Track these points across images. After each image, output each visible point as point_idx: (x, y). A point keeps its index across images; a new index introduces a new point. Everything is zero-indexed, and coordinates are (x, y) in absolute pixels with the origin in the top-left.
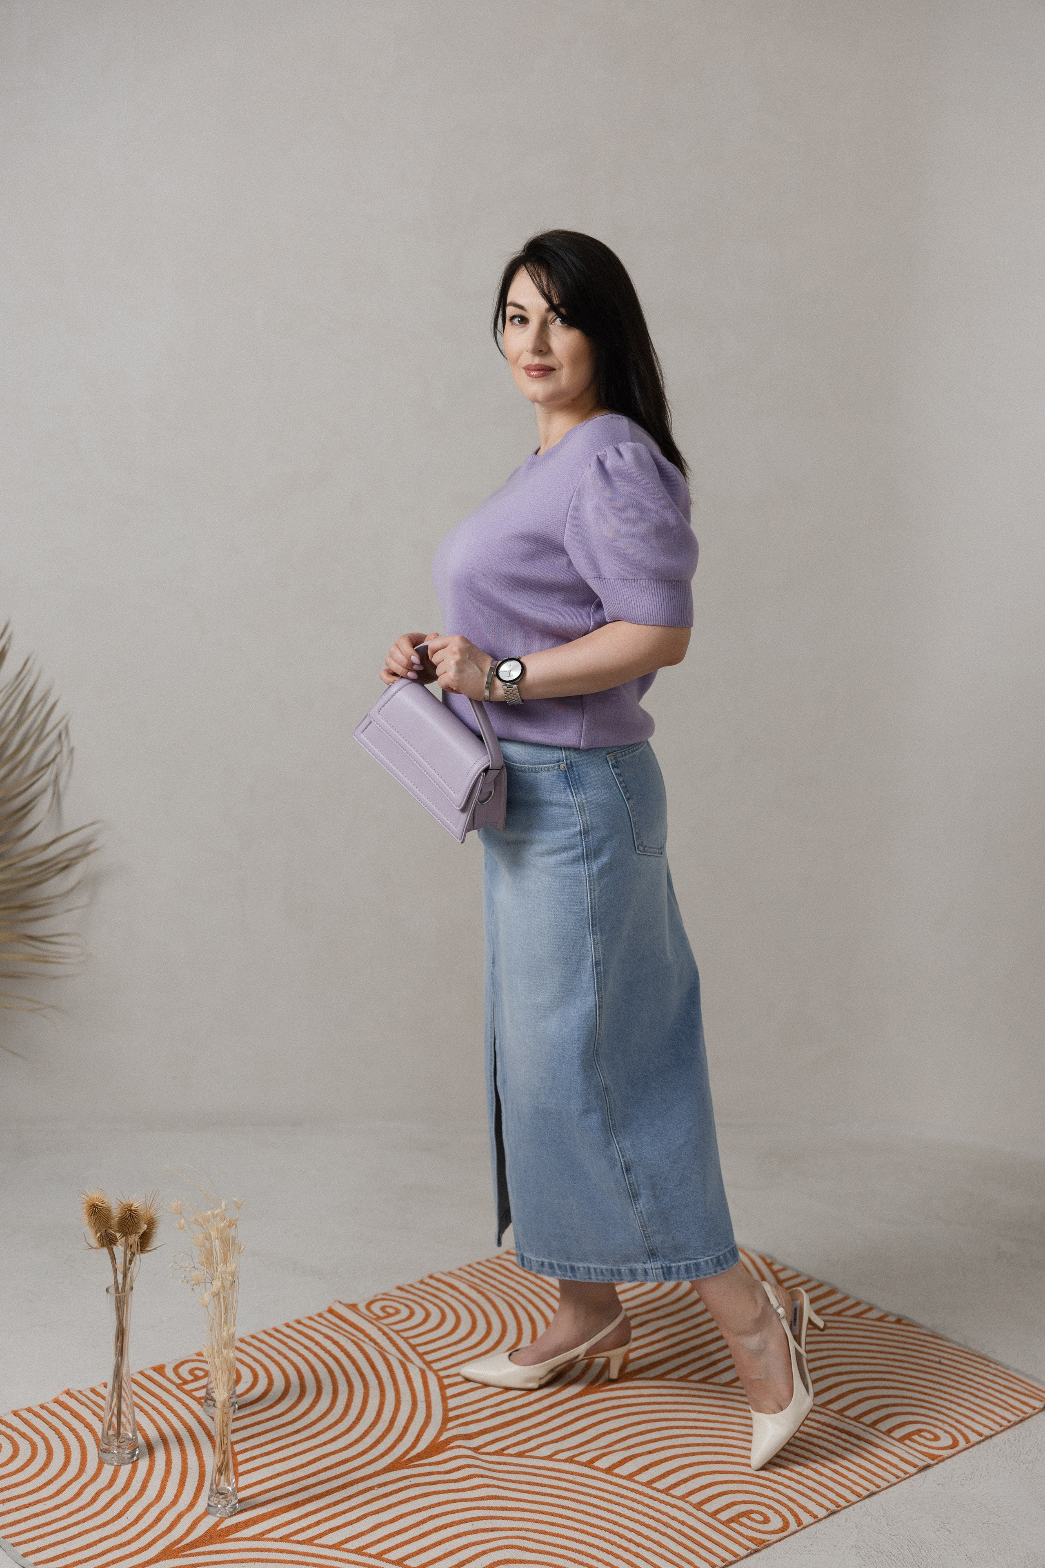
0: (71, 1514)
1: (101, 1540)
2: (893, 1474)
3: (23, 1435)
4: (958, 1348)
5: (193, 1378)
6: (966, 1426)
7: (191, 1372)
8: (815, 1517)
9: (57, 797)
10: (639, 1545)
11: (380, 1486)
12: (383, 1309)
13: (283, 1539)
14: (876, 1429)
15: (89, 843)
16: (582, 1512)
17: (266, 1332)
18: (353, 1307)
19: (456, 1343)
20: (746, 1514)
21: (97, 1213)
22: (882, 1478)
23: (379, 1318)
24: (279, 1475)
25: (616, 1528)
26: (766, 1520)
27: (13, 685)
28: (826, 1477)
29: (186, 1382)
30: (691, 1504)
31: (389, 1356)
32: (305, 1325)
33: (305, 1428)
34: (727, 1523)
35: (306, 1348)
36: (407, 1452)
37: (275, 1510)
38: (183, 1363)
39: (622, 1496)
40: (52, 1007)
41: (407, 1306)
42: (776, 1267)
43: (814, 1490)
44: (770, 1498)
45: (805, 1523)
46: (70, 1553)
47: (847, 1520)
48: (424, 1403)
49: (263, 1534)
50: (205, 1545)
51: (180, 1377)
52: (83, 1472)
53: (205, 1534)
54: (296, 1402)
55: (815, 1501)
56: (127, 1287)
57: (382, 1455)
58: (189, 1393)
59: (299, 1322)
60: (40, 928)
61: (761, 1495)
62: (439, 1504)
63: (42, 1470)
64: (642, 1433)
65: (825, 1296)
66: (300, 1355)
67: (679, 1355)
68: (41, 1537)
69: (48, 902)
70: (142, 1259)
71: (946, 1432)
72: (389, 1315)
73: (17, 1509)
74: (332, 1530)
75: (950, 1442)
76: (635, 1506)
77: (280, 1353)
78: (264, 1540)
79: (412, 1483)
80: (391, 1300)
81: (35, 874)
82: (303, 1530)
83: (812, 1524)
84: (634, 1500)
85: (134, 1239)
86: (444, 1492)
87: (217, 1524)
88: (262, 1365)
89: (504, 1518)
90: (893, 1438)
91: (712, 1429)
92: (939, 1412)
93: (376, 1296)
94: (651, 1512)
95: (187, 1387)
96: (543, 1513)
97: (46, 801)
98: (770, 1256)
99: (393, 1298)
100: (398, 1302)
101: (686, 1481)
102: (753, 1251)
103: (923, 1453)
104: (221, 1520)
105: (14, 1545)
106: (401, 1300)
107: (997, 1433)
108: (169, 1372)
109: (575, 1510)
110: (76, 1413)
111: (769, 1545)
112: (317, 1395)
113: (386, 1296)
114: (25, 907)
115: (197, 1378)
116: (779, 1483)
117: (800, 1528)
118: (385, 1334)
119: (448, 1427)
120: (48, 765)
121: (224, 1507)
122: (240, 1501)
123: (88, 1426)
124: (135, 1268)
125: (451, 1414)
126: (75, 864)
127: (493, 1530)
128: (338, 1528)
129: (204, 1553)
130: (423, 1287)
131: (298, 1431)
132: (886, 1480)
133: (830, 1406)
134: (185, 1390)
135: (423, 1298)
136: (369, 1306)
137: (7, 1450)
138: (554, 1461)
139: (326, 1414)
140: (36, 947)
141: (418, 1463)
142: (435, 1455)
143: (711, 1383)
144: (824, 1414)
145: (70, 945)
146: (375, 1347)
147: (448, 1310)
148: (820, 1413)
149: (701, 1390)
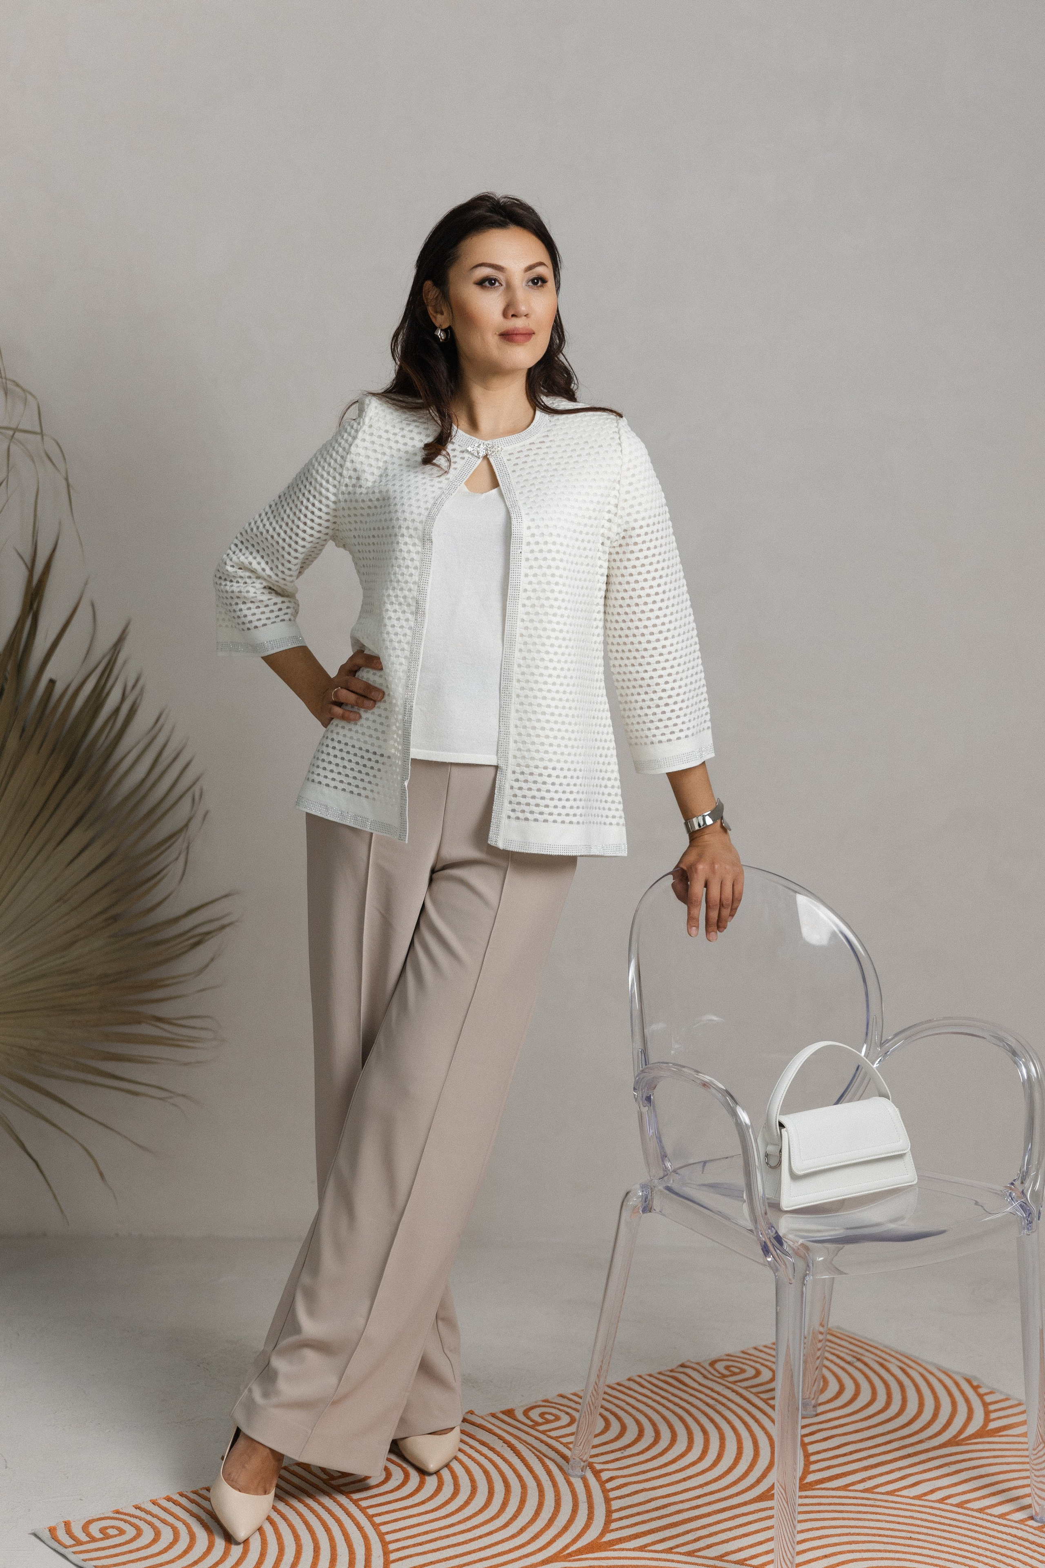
3: (164, 1521)
9: (188, 865)
12: (542, 1415)
15: (223, 919)
18: (511, 1414)
23: (537, 1424)
31: (547, 1460)
33: (459, 1522)
36: (567, 1547)
40: (183, 1096)
41: (567, 1413)
42: (982, 1391)
48: (586, 1504)
52: (228, 1555)
54: (449, 1499)
57: (540, 1550)
60: (171, 1010)
64: (820, 1538)
67: (866, 1469)
69: (178, 981)
72: (548, 1422)
80: (551, 1407)
81: (165, 949)
93: (536, 1402)
95: (334, 1482)
97: (176, 871)
98: (976, 1378)
99: (554, 1405)
100: (558, 1409)
102: (957, 1373)
106: (562, 1408)
112: (471, 1493)
113: (545, 1403)
114: (154, 986)
118: (542, 1441)
119: (611, 1528)
120: (180, 831)
125: (615, 1516)
126: (209, 939)
131: (452, 1525)
134: (332, 1485)
136: (526, 1413)
137: (148, 1534)
138: (724, 1561)
139: (482, 1510)
140: (163, 1029)
141: (579, 1557)
142: (597, 1552)
143: (898, 1496)
144: (1022, 1529)
145: (202, 1029)
146: (533, 1453)
147: (612, 1419)
148: (1018, 1528)
149: (886, 1501)
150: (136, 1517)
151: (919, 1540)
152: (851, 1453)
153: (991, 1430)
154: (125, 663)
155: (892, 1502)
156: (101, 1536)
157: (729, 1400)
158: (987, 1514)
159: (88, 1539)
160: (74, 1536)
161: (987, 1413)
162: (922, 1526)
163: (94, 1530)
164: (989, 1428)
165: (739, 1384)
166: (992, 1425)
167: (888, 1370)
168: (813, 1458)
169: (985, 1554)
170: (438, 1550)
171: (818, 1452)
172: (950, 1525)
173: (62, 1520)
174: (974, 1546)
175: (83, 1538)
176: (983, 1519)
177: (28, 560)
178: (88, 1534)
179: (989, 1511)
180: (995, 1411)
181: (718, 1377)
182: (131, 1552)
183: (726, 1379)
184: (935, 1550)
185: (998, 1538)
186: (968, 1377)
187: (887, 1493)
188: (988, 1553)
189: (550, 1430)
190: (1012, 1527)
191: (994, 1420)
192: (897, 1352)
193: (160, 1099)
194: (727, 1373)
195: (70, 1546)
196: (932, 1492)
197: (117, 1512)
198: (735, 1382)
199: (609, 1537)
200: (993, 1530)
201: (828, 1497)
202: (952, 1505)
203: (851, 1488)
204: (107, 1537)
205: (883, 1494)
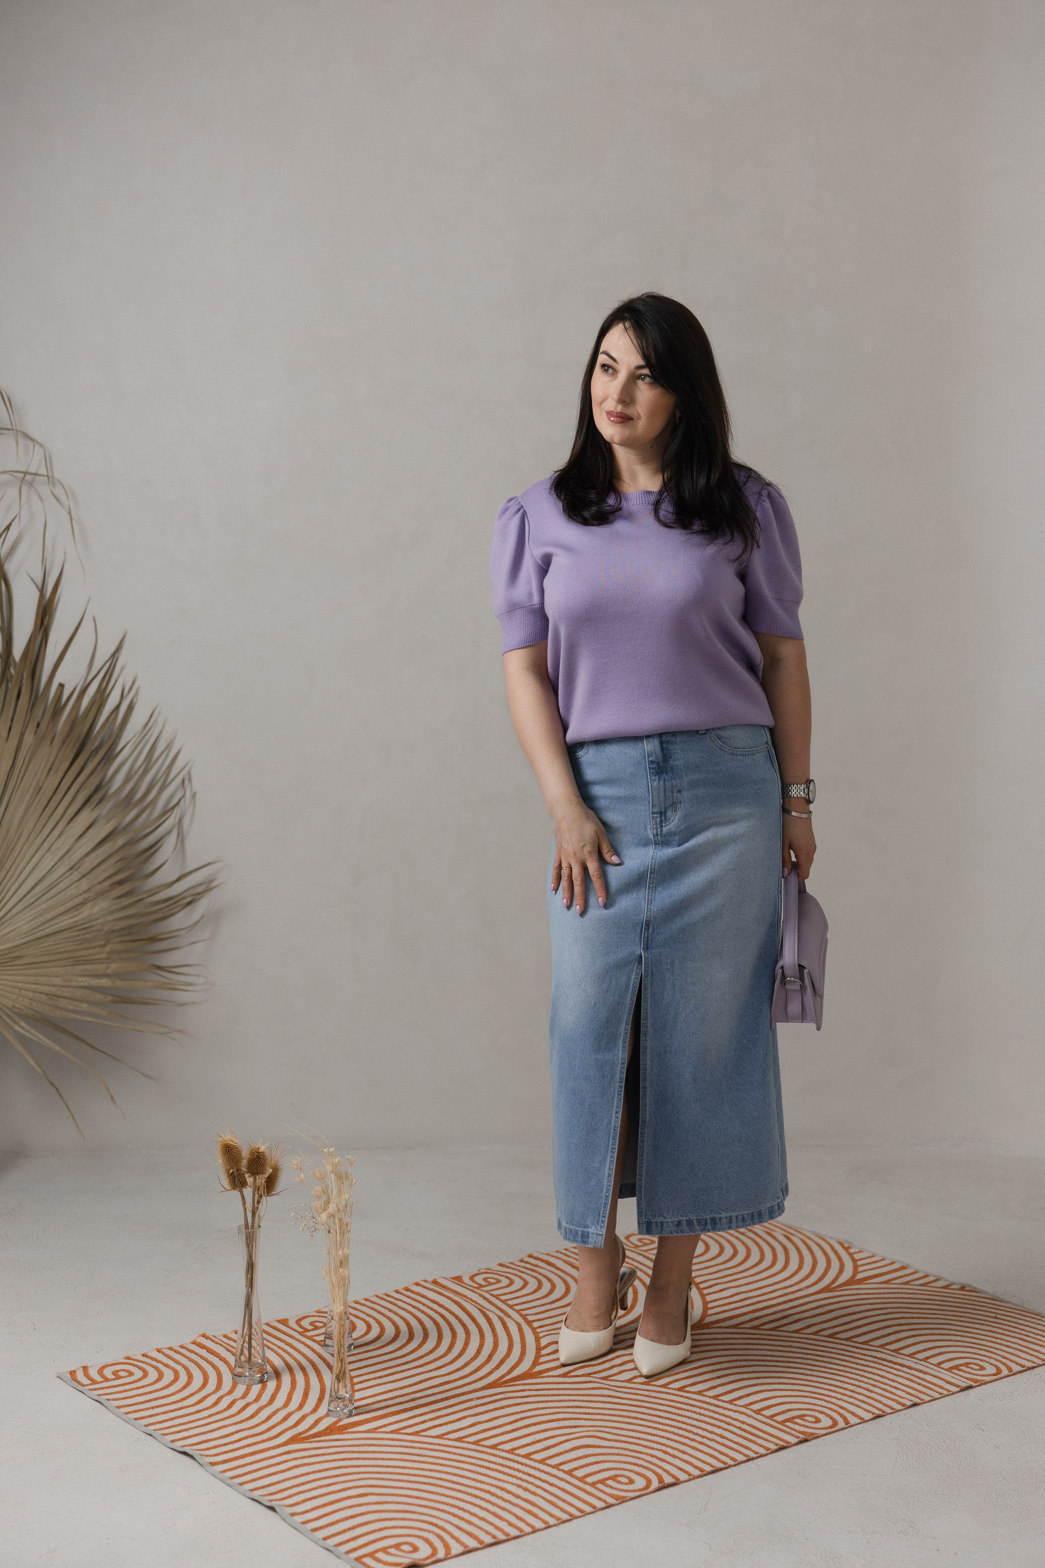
0: (210, 1416)
1: (237, 1432)
2: (938, 1392)
3: (166, 1366)
4: (1014, 1307)
5: (313, 1328)
6: (1011, 1361)
7: (312, 1324)
8: (861, 1419)
9: (181, 837)
10: (703, 1437)
11: (478, 1398)
12: (485, 1279)
13: (392, 1432)
14: (928, 1362)
15: (211, 881)
16: (656, 1416)
17: (378, 1297)
18: (458, 1279)
19: (549, 1303)
20: (801, 1417)
21: (230, 1152)
22: (927, 1394)
23: (481, 1286)
24: (390, 1391)
25: (684, 1426)
26: (818, 1421)
27: (141, 734)
28: (876, 1393)
29: (307, 1330)
30: (752, 1410)
31: (488, 1312)
32: (413, 1292)
33: (413, 1361)
34: (783, 1423)
35: (414, 1307)
36: (503, 1376)
37: (386, 1414)
38: (304, 1318)
39: (691, 1405)
40: (180, 1031)
41: (507, 1277)
42: (852, 1251)
43: (864, 1402)
44: (823, 1407)
45: (852, 1423)
46: (211, 1440)
47: (891, 1422)
48: (520, 1344)
49: (376, 1429)
50: (327, 1436)
51: (301, 1327)
52: (220, 1389)
53: (327, 1429)
54: (405, 1343)
55: (863, 1409)
56: (256, 1225)
57: (481, 1379)
58: (310, 1338)
59: (407, 1289)
60: (169, 960)
61: (815, 1405)
62: (530, 1410)
63: (184, 1387)
65: (896, 1270)
66: (409, 1312)
68: (186, 1430)
69: (171, 935)
70: (268, 1203)
71: (991, 1364)
72: (490, 1284)
73: (164, 1413)
74: (435, 1427)
75: (994, 1371)
76: (702, 1411)
77: (390, 1310)
78: (377, 1432)
79: (506, 1396)
80: (491, 1273)
81: (163, 908)
82: (411, 1426)
83: (858, 1424)
84: (701, 1408)
85: (261, 1180)
86: (534, 1402)
87: (336, 1422)
88: (374, 1319)
89: (586, 1419)
90: (942, 1368)
91: (777, 1361)
92: (988, 1351)
93: (479, 1271)
94: (716, 1416)
95: (308, 1334)
96: (621, 1416)
97: (171, 842)
98: (848, 1242)
99: (495, 1272)
100: (499, 1275)
101: (748, 1395)
102: (832, 1238)
103: (968, 1379)
104: (340, 1420)
105: (163, 1435)
106: (502, 1274)
107: (1039, 1366)
108: (292, 1324)
109: (649, 1415)
110: (212, 1350)
111: (818, 1437)
112: (424, 1339)
113: (488, 1271)
114: (154, 939)
115: (316, 1328)
116: (832, 1397)
117: (847, 1426)
118: (485, 1298)
119: (540, 1361)
120: (173, 808)
121: (343, 1410)
122: (356, 1408)
123: (222, 1359)
124: (262, 1207)
125: (544, 1352)
126: (199, 899)
127: (575, 1427)
128: (440, 1425)
129: (325, 1441)
130: (523, 1264)
131: (407, 1363)
132: (930, 1396)
133: (888, 1347)
134: (307, 1336)
135: (523, 1272)
136: (472, 1278)
137: (153, 1375)
138: (633, 1383)
139: (431, 1352)
140: (162, 976)
141: (513, 1383)
142: (528, 1379)
143: (780, 1331)
144: (881, 1352)
145: (195, 975)
146: (476, 1307)
147: (544, 1280)
148: (878, 1351)
149: (770, 1335)
150: (144, 1362)
151: (796, 1363)
152: (742, 1300)
153: (859, 1280)
154: (122, 670)
155: (775, 1336)
156: (114, 1377)
157: (641, 1263)
158: (853, 1342)
159: (102, 1379)
160: (91, 1378)
161: (856, 1267)
162: (799, 1353)
163: (108, 1373)
164: (857, 1278)
165: (649, 1252)
166: (859, 1276)
167: (774, 1237)
168: (710, 1305)
169: (850, 1371)
170: (395, 1381)
171: (715, 1301)
172: (822, 1351)
173: (80, 1365)
174: (841, 1365)
175: (99, 1379)
176: (849, 1346)
177: (40, 584)
178: (102, 1376)
179: (855, 1339)
180: (862, 1265)
181: (632, 1247)
182: (138, 1388)
183: (639, 1248)
184: (809, 1370)
185: (861, 1359)
186: (841, 1241)
187: (771, 1329)
188: (853, 1371)
189: (492, 1290)
190: (873, 1351)
191: (861, 1272)
192: (782, 1224)
193: (162, 1034)
194: (639, 1244)
195: (87, 1385)
196: (808, 1327)
197: (128, 1358)
198: (646, 1251)
199: (538, 1368)
200: (858, 1353)
201: (721, 1333)
202: (824, 1336)
203: (741, 1326)
204: (119, 1378)
205: (768, 1330)
